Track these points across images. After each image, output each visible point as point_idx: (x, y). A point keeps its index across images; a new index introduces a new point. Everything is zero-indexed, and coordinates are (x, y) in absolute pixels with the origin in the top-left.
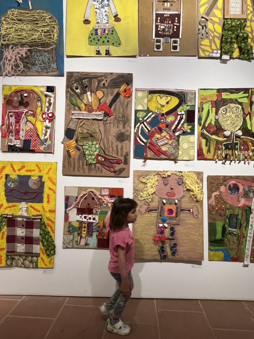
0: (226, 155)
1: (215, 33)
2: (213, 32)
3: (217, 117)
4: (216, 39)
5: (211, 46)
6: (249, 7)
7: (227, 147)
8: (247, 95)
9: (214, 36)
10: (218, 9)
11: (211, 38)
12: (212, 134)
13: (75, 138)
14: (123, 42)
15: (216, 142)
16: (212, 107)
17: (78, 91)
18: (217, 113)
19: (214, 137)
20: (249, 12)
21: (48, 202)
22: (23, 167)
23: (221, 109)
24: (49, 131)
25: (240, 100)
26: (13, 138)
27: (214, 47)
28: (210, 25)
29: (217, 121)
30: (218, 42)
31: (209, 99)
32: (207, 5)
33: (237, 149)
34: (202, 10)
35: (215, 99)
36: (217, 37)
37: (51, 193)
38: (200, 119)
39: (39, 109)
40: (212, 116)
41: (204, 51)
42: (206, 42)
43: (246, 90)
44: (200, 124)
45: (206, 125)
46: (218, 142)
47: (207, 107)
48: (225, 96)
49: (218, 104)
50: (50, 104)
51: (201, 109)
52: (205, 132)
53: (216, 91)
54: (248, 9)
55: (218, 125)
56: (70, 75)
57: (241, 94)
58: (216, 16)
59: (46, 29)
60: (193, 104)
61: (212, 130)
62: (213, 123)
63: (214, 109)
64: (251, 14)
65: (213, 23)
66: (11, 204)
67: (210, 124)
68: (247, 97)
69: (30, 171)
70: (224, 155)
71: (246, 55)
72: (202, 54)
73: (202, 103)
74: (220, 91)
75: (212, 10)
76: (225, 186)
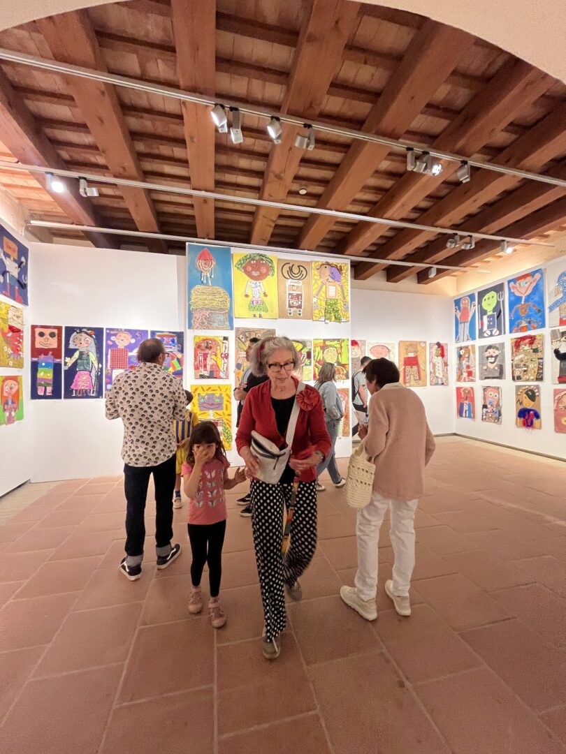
3: (323, 355)
8: (339, 343)
13: (242, 369)
14: (269, 309)
16: (321, 350)
17: (243, 340)
18: (323, 353)
21: (227, 409)
22: (210, 388)
23: (325, 351)
24: (226, 365)
25: (335, 346)
26: (202, 370)
31: (319, 345)
35: (322, 345)
37: (228, 403)
38: (314, 357)
39: (219, 351)
40: (321, 355)
42: (317, 311)
44: (314, 359)
45: (318, 360)
47: (318, 349)
48: (327, 343)
49: (324, 347)
50: (226, 348)
51: (315, 351)
52: (317, 364)
53: (322, 340)
56: (238, 329)
59: (221, 299)
60: (310, 348)
62: (321, 359)
66: (202, 412)
69: (214, 390)
73: (315, 348)
74: (325, 340)
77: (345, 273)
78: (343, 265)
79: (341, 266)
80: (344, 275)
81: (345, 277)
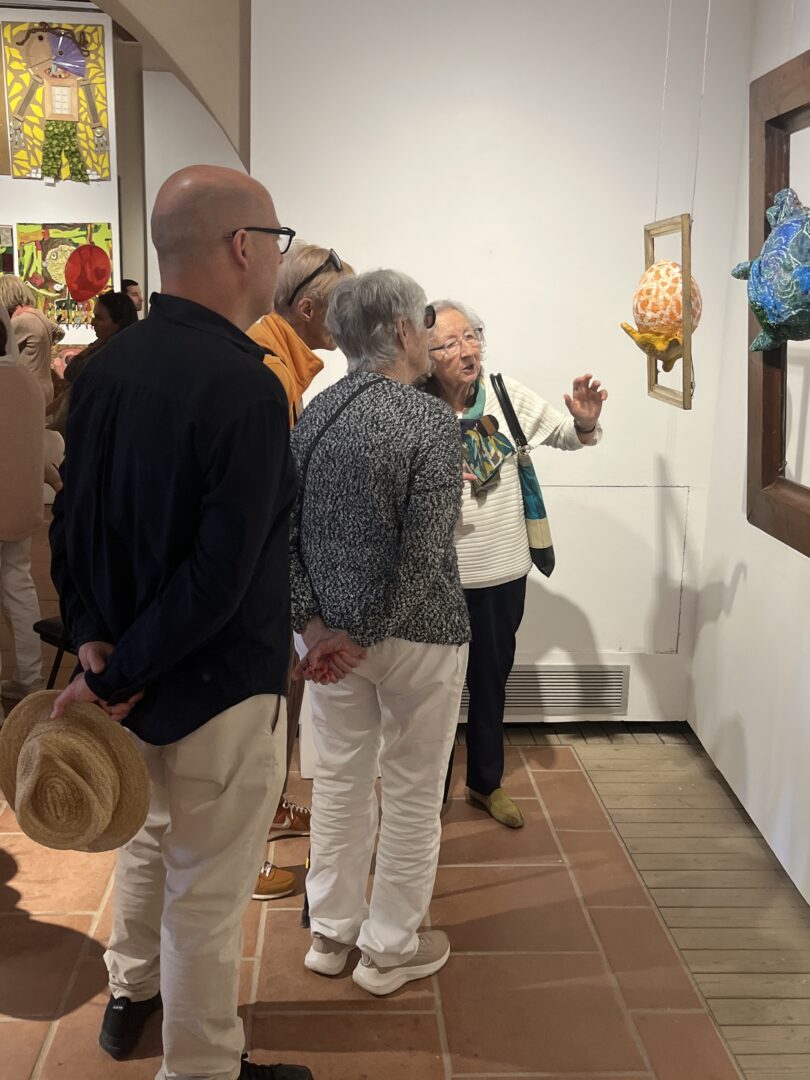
0: (60, 317)
1: (35, 141)
2: (31, 139)
3: (44, 264)
4: (37, 150)
5: (29, 161)
6: (81, 102)
7: (60, 306)
8: (84, 233)
9: (35, 145)
10: (36, 103)
11: (29, 148)
12: (40, 287)
15: (46, 299)
16: (37, 250)
18: (44, 259)
19: (42, 291)
20: (82, 110)
23: (49, 253)
25: (76, 241)
27: (34, 163)
28: (27, 129)
29: (45, 269)
30: (40, 154)
31: (32, 238)
32: (20, 98)
33: (74, 309)
34: (14, 104)
35: (40, 238)
36: (38, 147)
38: (21, 266)
40: (38, 262)
41: (20, 168)
42: (22, 154)
43: (83, 227)
44: (21, 274)
45: (30, 275)
46: (47, 300)
47: (30, 249)
48: (53, 233)
49: (45, 245)
51: (22, 253)
52: (29, 284)
53: (41, 227)
54: (80, 106)
55: (46, 275)
57: (76, 232)
58: (35, 115)
60: (10, 245)
61: (38, 283)
62: (40, 272)
63: (40, 253)
64: (86, 113)
65: (32, 125)
67: (36, 273)
68: (85, 236)
70: (56, 317)
71: (79, 176)
72: (17, 173)
73: (21, 244)
74: (46, 226)
75: (28, 104)
76: (61, 357)
77: (96, 52)
78: (89, 30)
79: (82, 33)
80: (92, 56)
81: (95, 61)
